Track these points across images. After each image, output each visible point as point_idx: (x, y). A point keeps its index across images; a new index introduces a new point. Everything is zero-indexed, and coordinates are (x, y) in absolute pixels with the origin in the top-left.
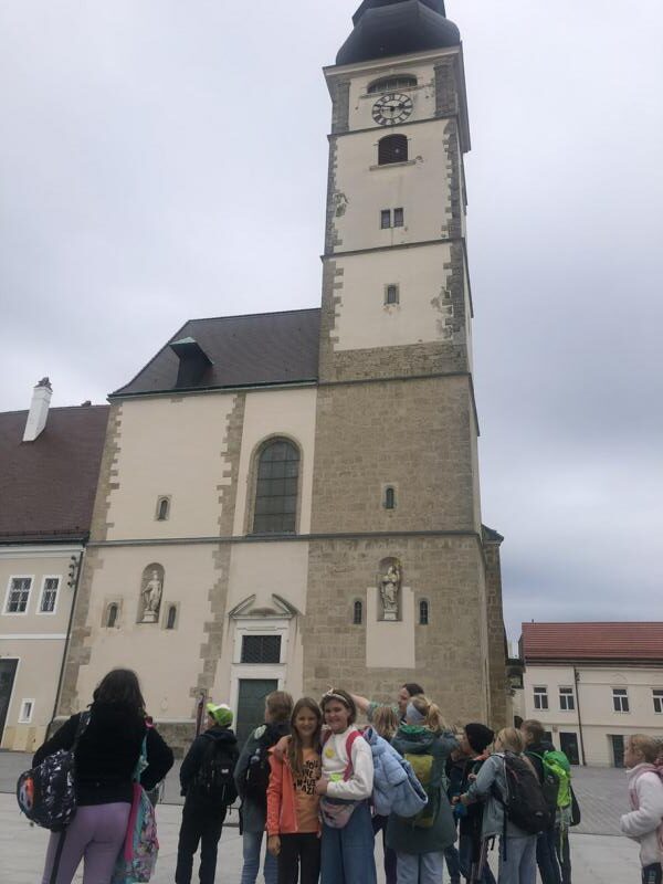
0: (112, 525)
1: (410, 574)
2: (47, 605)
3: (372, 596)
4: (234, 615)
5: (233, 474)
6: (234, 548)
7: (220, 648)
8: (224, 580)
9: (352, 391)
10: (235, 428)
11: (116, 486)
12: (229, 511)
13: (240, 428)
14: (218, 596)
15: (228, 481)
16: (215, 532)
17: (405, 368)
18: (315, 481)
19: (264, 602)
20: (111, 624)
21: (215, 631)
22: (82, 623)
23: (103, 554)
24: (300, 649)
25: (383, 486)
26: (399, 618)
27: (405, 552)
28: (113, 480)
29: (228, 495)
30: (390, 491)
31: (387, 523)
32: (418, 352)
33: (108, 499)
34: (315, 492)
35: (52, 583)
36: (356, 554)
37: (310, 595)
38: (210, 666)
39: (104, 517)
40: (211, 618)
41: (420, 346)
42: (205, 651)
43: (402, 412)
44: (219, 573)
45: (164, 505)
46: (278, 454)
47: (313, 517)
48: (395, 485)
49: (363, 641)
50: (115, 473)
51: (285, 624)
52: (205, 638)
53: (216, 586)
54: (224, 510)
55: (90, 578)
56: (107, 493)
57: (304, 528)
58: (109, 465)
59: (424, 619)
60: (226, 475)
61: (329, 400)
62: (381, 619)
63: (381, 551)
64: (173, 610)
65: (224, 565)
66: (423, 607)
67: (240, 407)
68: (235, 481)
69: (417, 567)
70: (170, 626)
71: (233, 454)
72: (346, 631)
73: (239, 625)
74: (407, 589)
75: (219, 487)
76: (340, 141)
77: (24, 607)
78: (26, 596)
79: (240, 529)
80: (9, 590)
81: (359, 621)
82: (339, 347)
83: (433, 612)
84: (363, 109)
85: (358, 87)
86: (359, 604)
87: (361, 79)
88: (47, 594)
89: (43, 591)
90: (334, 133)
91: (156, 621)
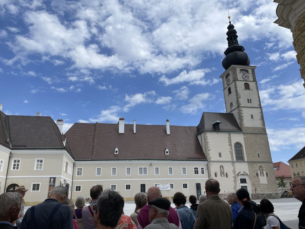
0: (211, 158)
1: (264, 169)
2: (203, 173)
3: (259, 171)
4: (238, 175)
5: (231, 149)
6: (235, 163)
7: (236, 181)
8: (234, 169)
9: (249, 135)
10: (230, 140)
11: (210, 150)
12: (232, 156)
13: (231, 140)
14: (234, 171)
15: (231, 150)
16: (231, 160)
17: (257, 131)
18: (246, 152)
19: (242, 173)
20: (216, 176)
21: (235, 177)
22: (211, 176)
23: (211, 163)
24: (250, 181)
25: (257, 154)
26: (264, 176)
27: (263, 165)
28: (209, 148)
29: (231, 153)
30: (258, 154)
31: (259, 160)
33: (209, 152)
34: (246, 154)
35: (202, 169)
36: (255, 165)
37: (249, 172)
38: (236, 184)
39: (209, 155)
40: (234, 175)
41: (259, 127)
42: (234, 181)
43: (258, 140)
44: (233, 167)
45: (220, 154)
46: (238, 145)
47: (247, 158)
48: (259, 153)
49: (259, 179)
50: (209, 147)
51: (246, 177)
52: (234, 179)
54: (231, 156)
55: (210, 168)
56: (208, 151)
57: (246, 160)
58: (207, 145)
59: (267, 176)
60: (230, 149)
61: (245, 136)
62: (261, 176)
63: (259, 165)
64: (226, 174)
65: (234, 166)
66: (267, 174)
67: (230, 136)
68: (232, 150)
69: (265, 167)
70: (227, 177)
71: (230, 145)
72: (256, 178)
73: (239, 177)
74: (264, 171)
75: (229, 151)
76: (237, 82)
77: (198, 173)
78: (197, 171)
79: (235, 160)
80: (194, 170)
81: (257, 176)
82: (245, 126)
83: (268, 175)
84: (240, 76)
85: (238, 70)
86: (257, 173)
87: (238, 68)
88: (202, 171)
89: (201, 170)
90: (235, 80)
91: (224, 176)
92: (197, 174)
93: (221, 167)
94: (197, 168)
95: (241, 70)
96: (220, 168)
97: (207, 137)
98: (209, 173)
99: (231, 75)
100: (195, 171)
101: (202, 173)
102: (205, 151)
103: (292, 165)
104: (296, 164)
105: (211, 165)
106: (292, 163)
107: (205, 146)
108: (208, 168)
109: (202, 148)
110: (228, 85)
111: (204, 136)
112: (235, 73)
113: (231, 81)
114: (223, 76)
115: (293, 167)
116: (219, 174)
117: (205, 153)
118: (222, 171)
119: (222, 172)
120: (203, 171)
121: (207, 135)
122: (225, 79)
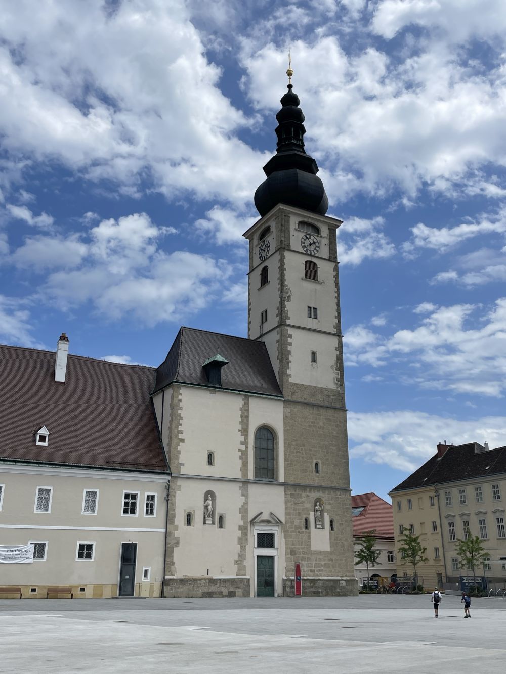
0: (183, 465)
2: (150, 510)
3: (312, 515)
4: (253, 522)
5: (245, 443)
6: (250, 486)
7: (247, 539)
8: (246, 503)
9: (299, 407)
10: (245, 417)
11: (183, 441)
12: (245, 464)
13: (247, 417)
14: (244, 511)
15: (243, 447)
16: (239, 475)
17: (320, 400)
18: (285, 454)
19: (265, 517)
20: (189, 523)
21: (243, 529)
22: (173, 523)
23: (180, 482)
24: (283, 540)
25: (315, 461)
26: (323, 528)
27: (325, 496)
28: (180, 436)
29: (244, 454)
30: (317, 464)
31: (316, 480)
32: (326, 392)
33: (179, 448)
34: (285, 460)
35: (151, 498)
36: (304, 495)
37: (286, 514)
38: (243, 548)
39: (178, 459)
40: (241, 523)
41: (327, 390)
42: (240, 541)
43: (321, 424)
44: (243, 499)
45: (210, 456)
46: (266, 434)
47: (285, 473)
48: (319, 461)
49: (309, 537)
50: (182, 432)
51: (276, 528)
52: (239, 534)
53: (242, 506)
54: (243, 463)
55: (174, 496)
56: (178, 445)
57: (282, 479)
58: (177, 427)
59: (332, 529)
60: (242, 443)
61: (289, 410)
62: (315, 528)
63: (315, 495)
64: (221, 518)
65: (245, 495)
66: (332, 522)
67: (246, 404)
68: (247, 448)
69: (330, 504)
70: (221, 526)
71: (244, 431)
72: (303, 532)
73: (256, 528)
74: (326, 514)
75: (239, 450)
76: (286, 253)
77: (133, 512)
78: (134, 505)
79: (251, 476)
80: (123, 500)
81: (306, 528)
82: (291, 380)
83: (335, 525)
84: (296, 238)
85: (294, 222)
86: (306, 520)
87: (295, 217)
88: (147, 504)
89: (146, 502)
90: (283, 247)
91: (213, 523)
92: (129, 515)
93: (210, 495)
94: (134, 496)
95: (300, 223)
96: (206, 499)
97: (180, 401)
98: (170, 512)
99: (274, 233)
100: (126, 504)
101: (147, 513)
102: (169, 445)
103: (399, 503)
104: (410, 501)
105: (180, 488)
106: (399, 499)
107: (170, 429)
108: (168, 495)
109: (159, 434)
110: (263, 259)
111: (172, 398)
112: (284, 229)
113: (272, 249)
114: (253, 233)
115: (400, 508)
116: (198, 517)
117: (166, 449)
118: (210, 507)
119: (208, 510)
120: (152, 505)
121: (181, 395)
122: (255, 241)
